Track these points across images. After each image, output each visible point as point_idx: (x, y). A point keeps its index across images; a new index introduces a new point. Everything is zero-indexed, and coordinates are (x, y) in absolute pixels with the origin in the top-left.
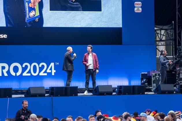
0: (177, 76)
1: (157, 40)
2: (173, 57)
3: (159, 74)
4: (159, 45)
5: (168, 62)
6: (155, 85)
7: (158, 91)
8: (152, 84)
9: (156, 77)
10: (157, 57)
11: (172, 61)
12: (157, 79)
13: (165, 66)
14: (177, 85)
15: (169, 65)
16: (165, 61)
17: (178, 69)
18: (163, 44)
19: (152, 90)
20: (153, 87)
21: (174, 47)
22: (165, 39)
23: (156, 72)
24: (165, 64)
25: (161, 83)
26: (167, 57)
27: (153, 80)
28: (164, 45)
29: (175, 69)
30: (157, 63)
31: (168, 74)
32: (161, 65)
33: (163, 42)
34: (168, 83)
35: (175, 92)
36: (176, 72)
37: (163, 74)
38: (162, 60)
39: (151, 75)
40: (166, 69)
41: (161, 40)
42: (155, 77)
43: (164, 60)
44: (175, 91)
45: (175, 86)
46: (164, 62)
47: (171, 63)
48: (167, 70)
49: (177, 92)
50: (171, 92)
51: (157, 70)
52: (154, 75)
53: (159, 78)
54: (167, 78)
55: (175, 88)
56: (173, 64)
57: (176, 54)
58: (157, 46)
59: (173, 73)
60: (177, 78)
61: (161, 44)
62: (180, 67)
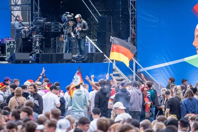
0: (34, 44)
1: (12, 4)
2: (29, 24)
3: (14, 42)
4: (14, 10)
5: (24, 29)
6: (9, 53)
7: (12, 60)
8: (5, 52)
9: (11, 45)
10: (12, 23)
11: (28, 28)
12: (12, 47)
13: (20, 32)
14: (33, 54)
15: (25, 32)
16: (21, 28)
17: (35, 36)
18: (18, 9)
19: (6, 59)
20: (7, 56)
21: (30, 12)
22: (20, 4)
23: (10, 40)
24: (20, 30)
25: (16, 52)
26: (23, 23)
27: (7, 48)
28: (20, 10)
29: (31, 36)
30: (11, 29)
31: (23, 42)
32: (16, 32)
33: (18, 7)
34: (24, 52)
35: (30, 62)
36: (32, 40)
37: (17, 41)
38: (17, 27)
39: (5, 43)
40: (21, 36)
41: (16, 5)
42: (9, 45)
43: (19, 26)
44: (30, 60)
45: (31, 55)
46: (19, 28)
47: (27, 30)
48: (23, 38)
49: (33, 62)
50: (26, 62)
51: (12, 37)
52: (9, 43)
53: (14, 46)
54: (23, 46)
55: (31, 57)
56: (29, 31)
57: (32, 20)
58: (12, 11)
59: (29, 40)
60: (33, 46)
61: (16, 9)
62: (36, 34)
